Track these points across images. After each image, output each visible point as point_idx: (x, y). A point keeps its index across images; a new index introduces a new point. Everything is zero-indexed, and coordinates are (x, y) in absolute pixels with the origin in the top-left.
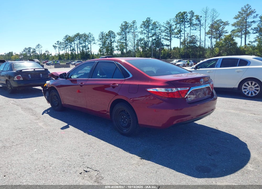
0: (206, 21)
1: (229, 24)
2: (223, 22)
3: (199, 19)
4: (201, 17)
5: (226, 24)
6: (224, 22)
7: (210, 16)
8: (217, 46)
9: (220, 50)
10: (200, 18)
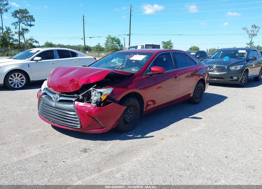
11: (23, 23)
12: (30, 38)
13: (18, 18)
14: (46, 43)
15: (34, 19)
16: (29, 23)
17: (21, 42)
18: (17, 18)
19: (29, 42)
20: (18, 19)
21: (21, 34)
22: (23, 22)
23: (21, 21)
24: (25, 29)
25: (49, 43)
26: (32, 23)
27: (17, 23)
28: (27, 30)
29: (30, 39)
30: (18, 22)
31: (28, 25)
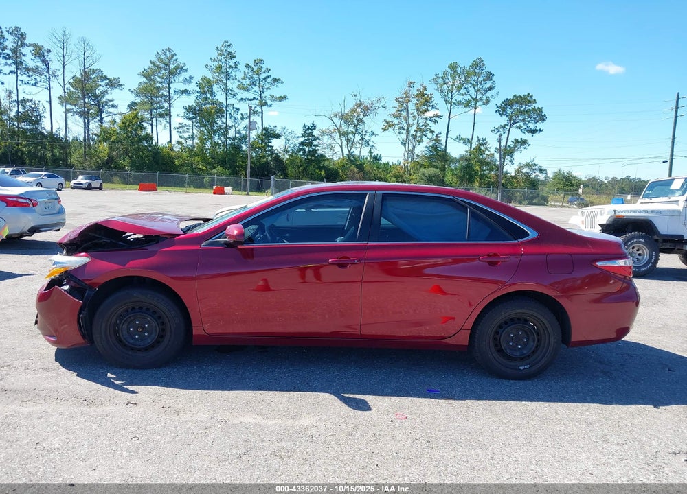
0: (64, 67)
1: (121, 85)
2: (106, 78)
3: (44, 57)
4: (49, 51)
5: (114, 84)
6: (108, 77)
7: (74, 56)
8: (104, 140)
9: (111, 149)
10: (46, 54)
11: (518, 127)
12: (528, 161)
13: (507, 116)
14: (556, 173)
15: (545, 115)
16: (532, 126)
17: (504, 170)
18: (504, 117)
19: (524, 171)
20: (507, 119)
21: (507, 152)
22: (518, 124)
23: (514, 124)
24: (519, 140)
25: (564, 173)
26: (539, 125)
27: (503, 127)
28: (524, 142)
29: (528, 165)
30: (506, 125)
31: (529, 132)
